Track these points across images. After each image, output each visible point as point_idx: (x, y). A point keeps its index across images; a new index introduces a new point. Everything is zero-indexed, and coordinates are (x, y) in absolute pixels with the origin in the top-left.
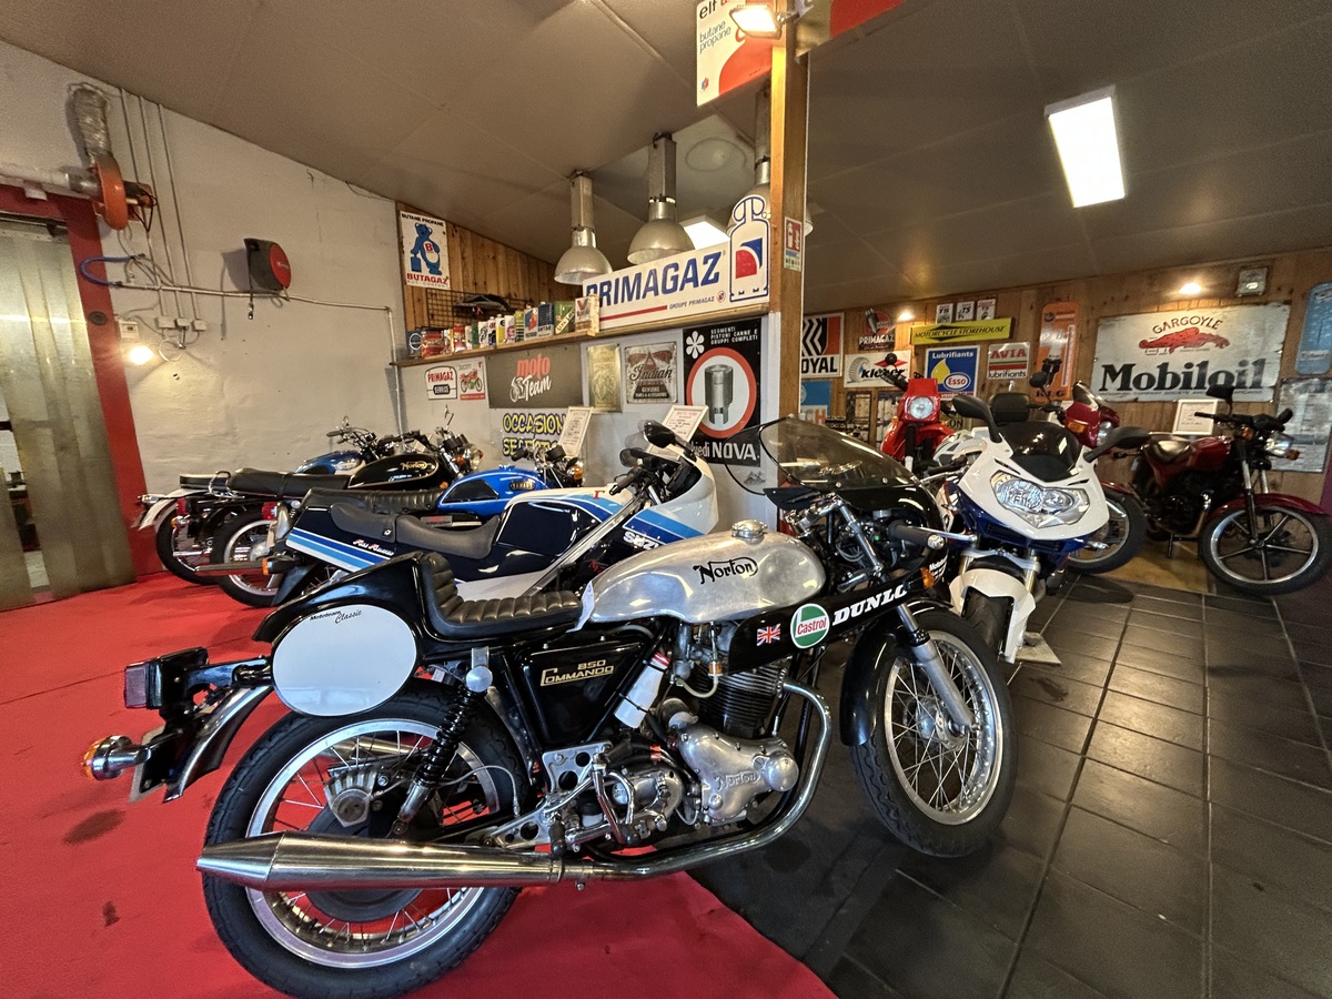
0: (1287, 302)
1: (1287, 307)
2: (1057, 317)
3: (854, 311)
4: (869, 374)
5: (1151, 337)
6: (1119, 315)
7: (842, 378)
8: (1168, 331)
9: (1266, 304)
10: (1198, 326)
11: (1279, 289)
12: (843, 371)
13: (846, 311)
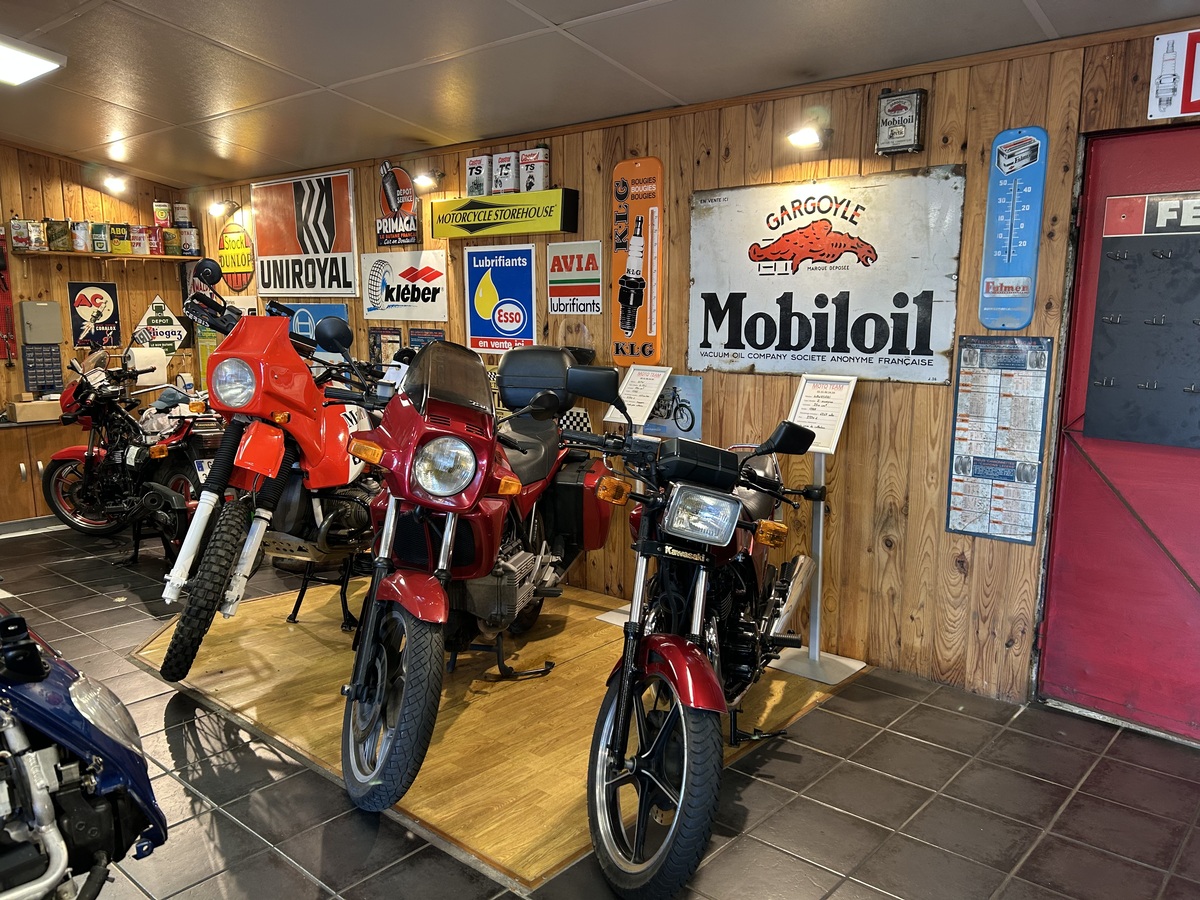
0: (960, 170)
1: (958, 181)
2: (633, 190)
3: (363, 164)
4: (394, 294)
5: (766, 236)
6: (719, 189)
7: (359, 300)
8: (789, 226)
9: (926, 172)
10: (829, 216)
11: (945, 140)
12: (361, 285)
13: (355, 164)
